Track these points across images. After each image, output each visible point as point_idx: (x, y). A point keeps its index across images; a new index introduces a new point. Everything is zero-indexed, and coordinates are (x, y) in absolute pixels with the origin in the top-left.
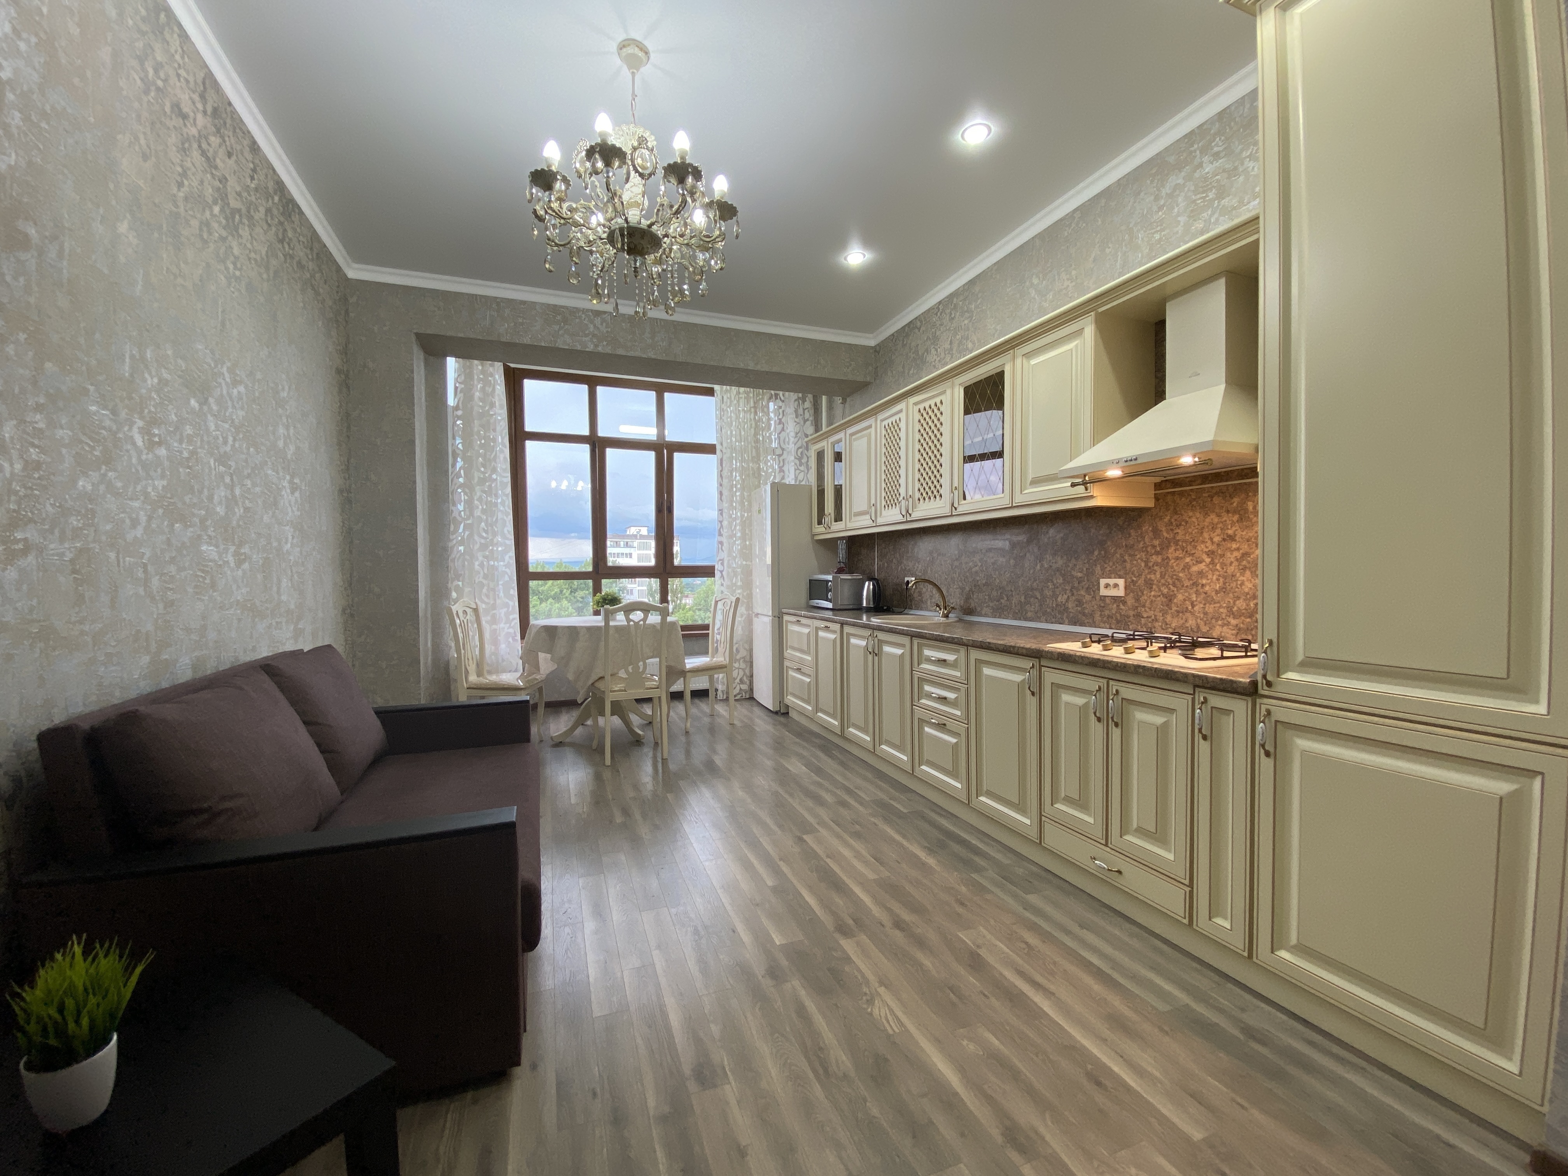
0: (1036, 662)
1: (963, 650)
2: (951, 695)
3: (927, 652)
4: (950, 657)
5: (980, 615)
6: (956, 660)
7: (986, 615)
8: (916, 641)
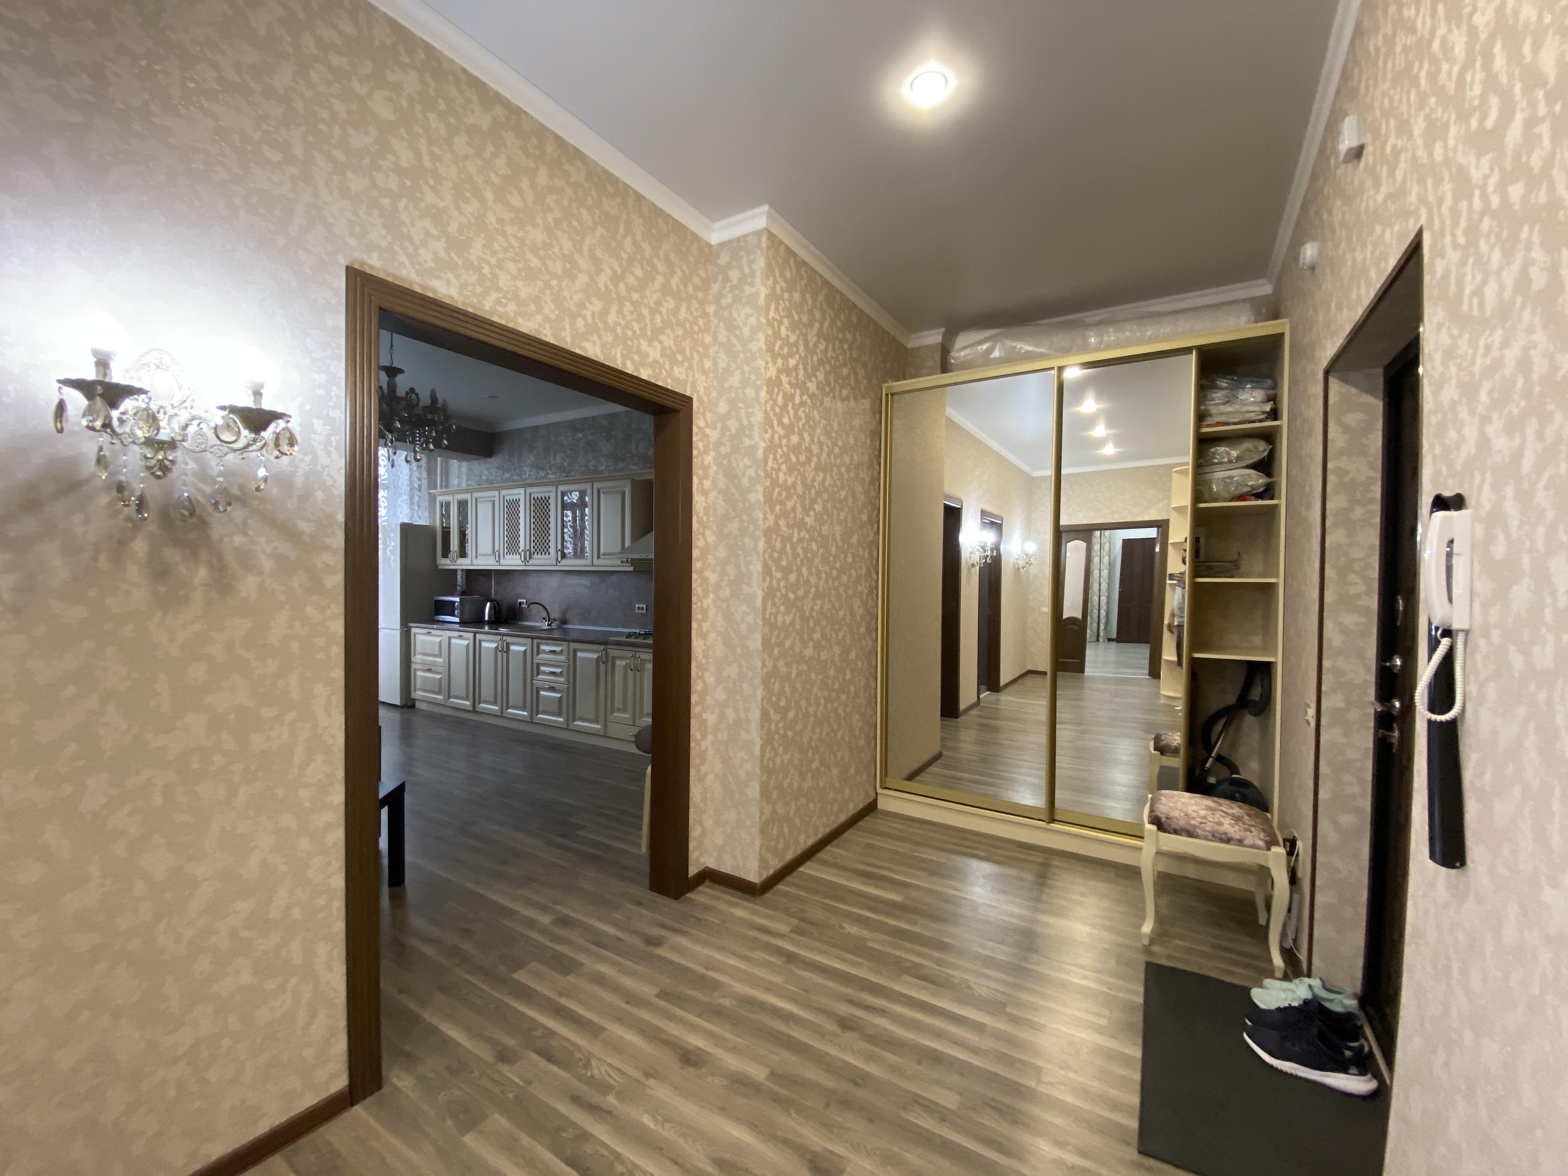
0: (605, 647)
1: (565, 644)
2: (558, 670)
3: (543, 647)
4: (558, 649)
5: (572, 624)
6: (562, 651)
7: (575, 624)
8: (535, 641)
